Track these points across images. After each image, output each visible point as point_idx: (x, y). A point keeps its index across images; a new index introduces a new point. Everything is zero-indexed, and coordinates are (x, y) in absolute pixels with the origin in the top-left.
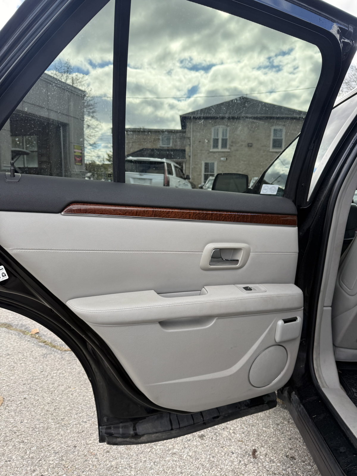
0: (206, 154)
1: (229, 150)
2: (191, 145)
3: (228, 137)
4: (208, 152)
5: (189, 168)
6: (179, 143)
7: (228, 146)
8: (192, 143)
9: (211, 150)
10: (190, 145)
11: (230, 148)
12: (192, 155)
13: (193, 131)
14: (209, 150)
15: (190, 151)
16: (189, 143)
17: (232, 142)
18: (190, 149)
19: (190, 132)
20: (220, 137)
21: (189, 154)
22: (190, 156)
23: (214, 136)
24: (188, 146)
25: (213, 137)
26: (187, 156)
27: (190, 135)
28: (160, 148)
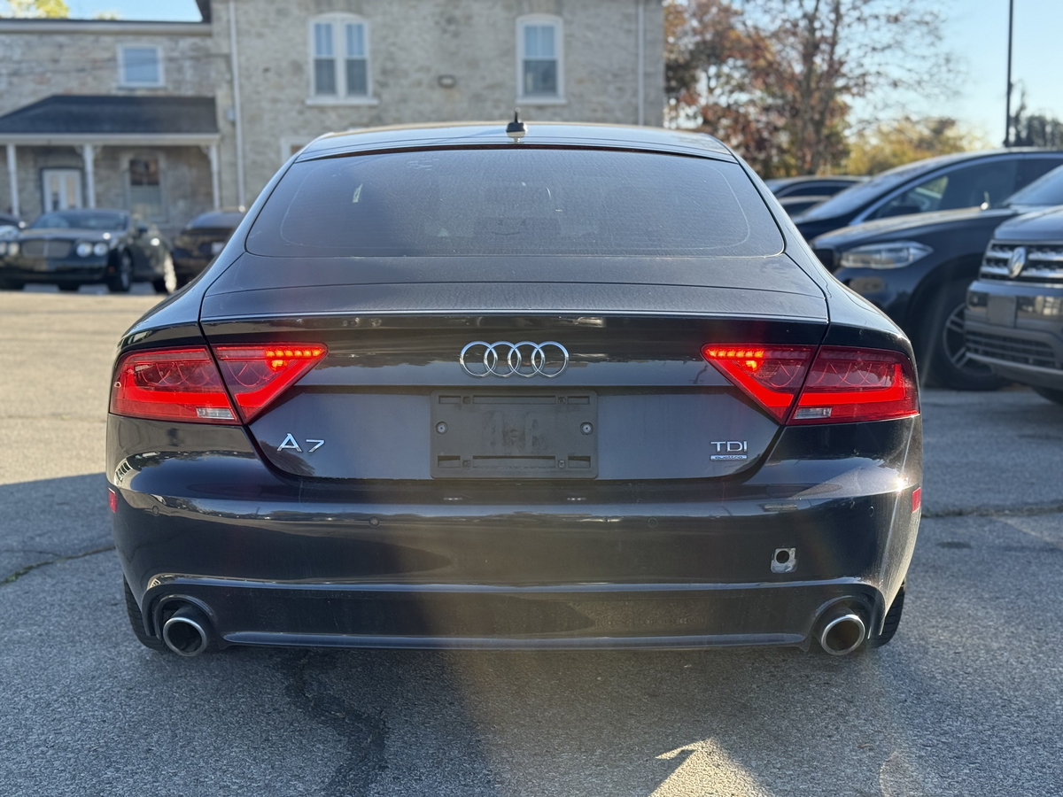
0: (294, 114)
1: (375, 102)
2: (236, 83)
3: (367, 55)
4: (298, 107)
5: (234, 165)
6: (189, 74)
7: (371, 86)
8: (240, 75)
9: (309, 102)
10: (231, 82)
11: (377, 95)
12: (242, 117)
13: (239, 33)
14: (303, 102)
15: (233, 106)
16: (228, 77)
17: (384, 72)
18: (233, 97)
19: (229, 36)
20: (340, 55)
21: (231, 117)
22: (233, 124)
23: (319, 50)
24: (225, 86)
25: (312, 55)
26: (222, 123)
27: (230, 46)
28: (121, 93)
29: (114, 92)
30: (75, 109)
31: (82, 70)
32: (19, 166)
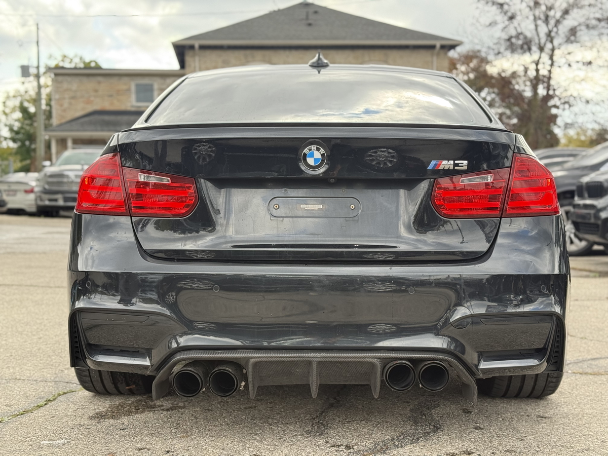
28: (133, 109)
29: (129, 108)
30: (107, 118)
31: (111, 96)
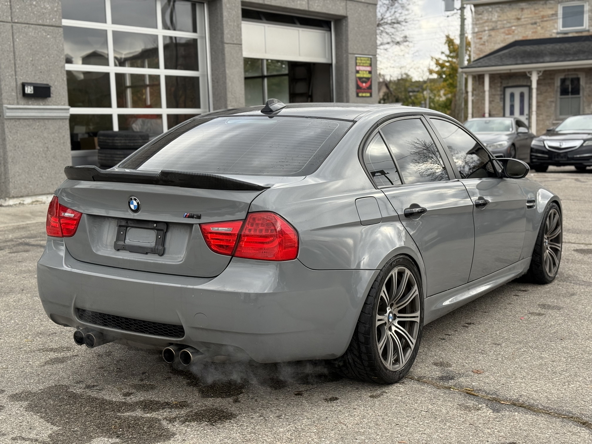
28: (558, 36)
29: (554, 36)
30: (528, 48)
31: (535, 23)
32: (490, 87)
